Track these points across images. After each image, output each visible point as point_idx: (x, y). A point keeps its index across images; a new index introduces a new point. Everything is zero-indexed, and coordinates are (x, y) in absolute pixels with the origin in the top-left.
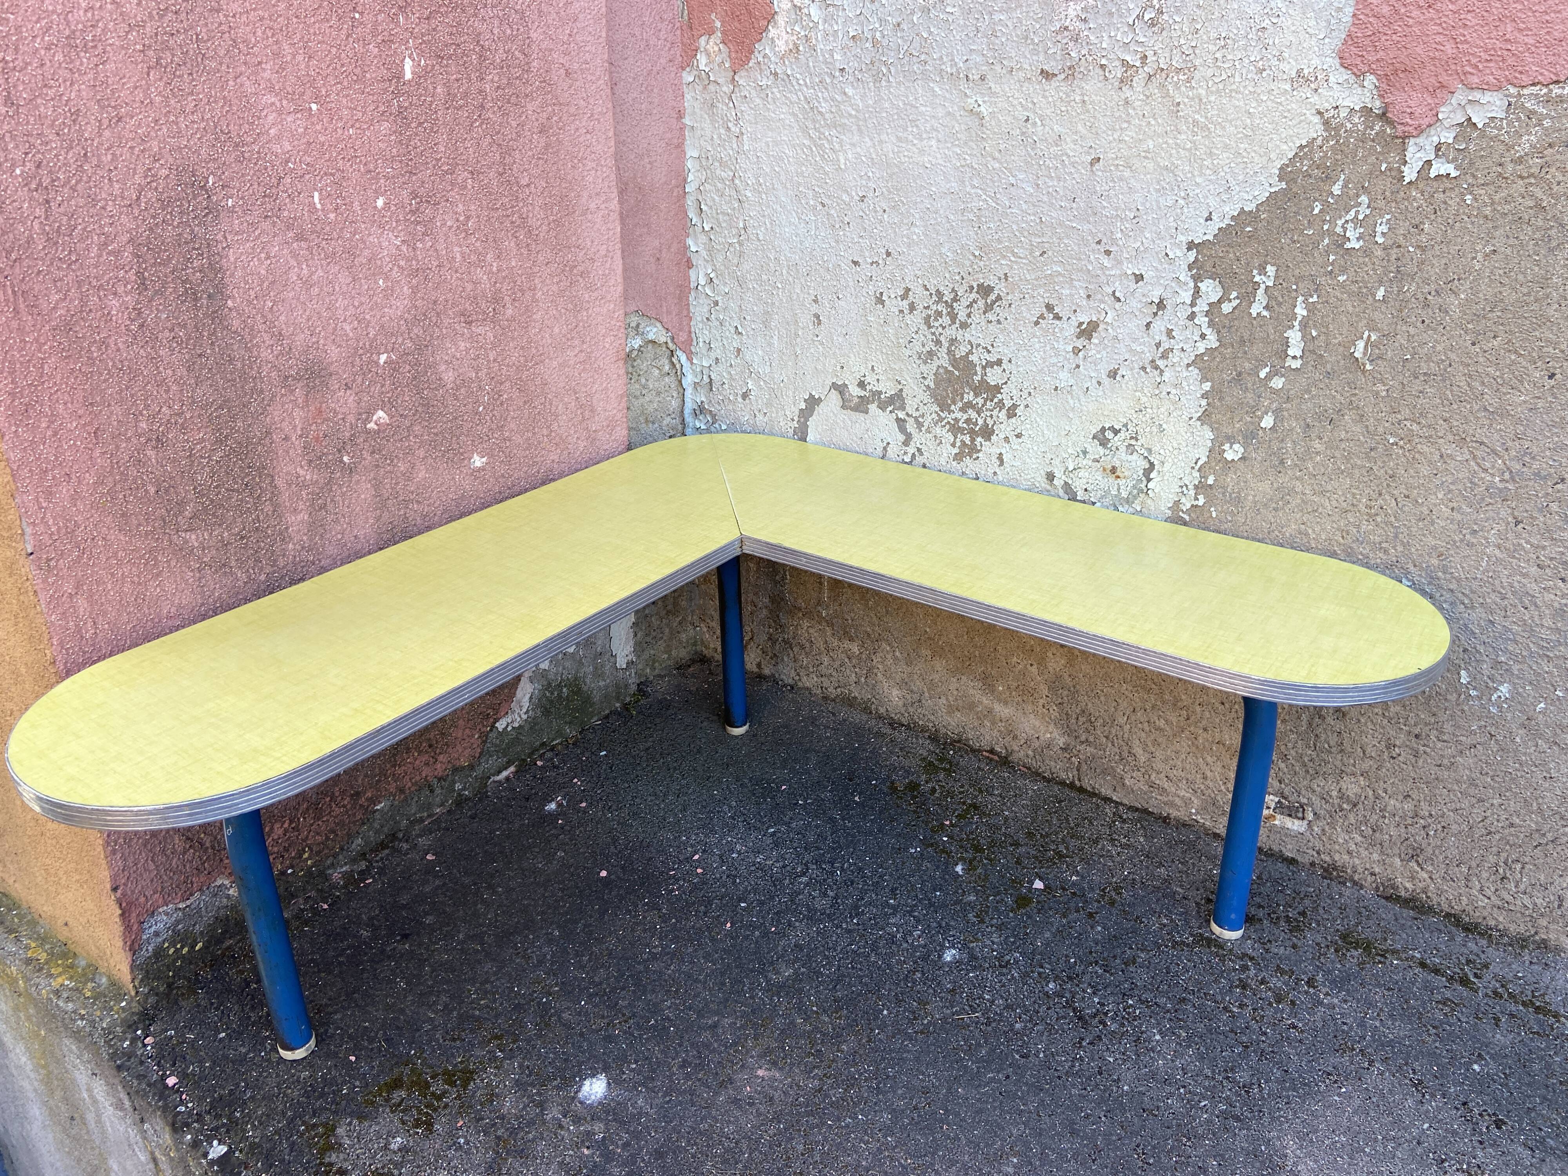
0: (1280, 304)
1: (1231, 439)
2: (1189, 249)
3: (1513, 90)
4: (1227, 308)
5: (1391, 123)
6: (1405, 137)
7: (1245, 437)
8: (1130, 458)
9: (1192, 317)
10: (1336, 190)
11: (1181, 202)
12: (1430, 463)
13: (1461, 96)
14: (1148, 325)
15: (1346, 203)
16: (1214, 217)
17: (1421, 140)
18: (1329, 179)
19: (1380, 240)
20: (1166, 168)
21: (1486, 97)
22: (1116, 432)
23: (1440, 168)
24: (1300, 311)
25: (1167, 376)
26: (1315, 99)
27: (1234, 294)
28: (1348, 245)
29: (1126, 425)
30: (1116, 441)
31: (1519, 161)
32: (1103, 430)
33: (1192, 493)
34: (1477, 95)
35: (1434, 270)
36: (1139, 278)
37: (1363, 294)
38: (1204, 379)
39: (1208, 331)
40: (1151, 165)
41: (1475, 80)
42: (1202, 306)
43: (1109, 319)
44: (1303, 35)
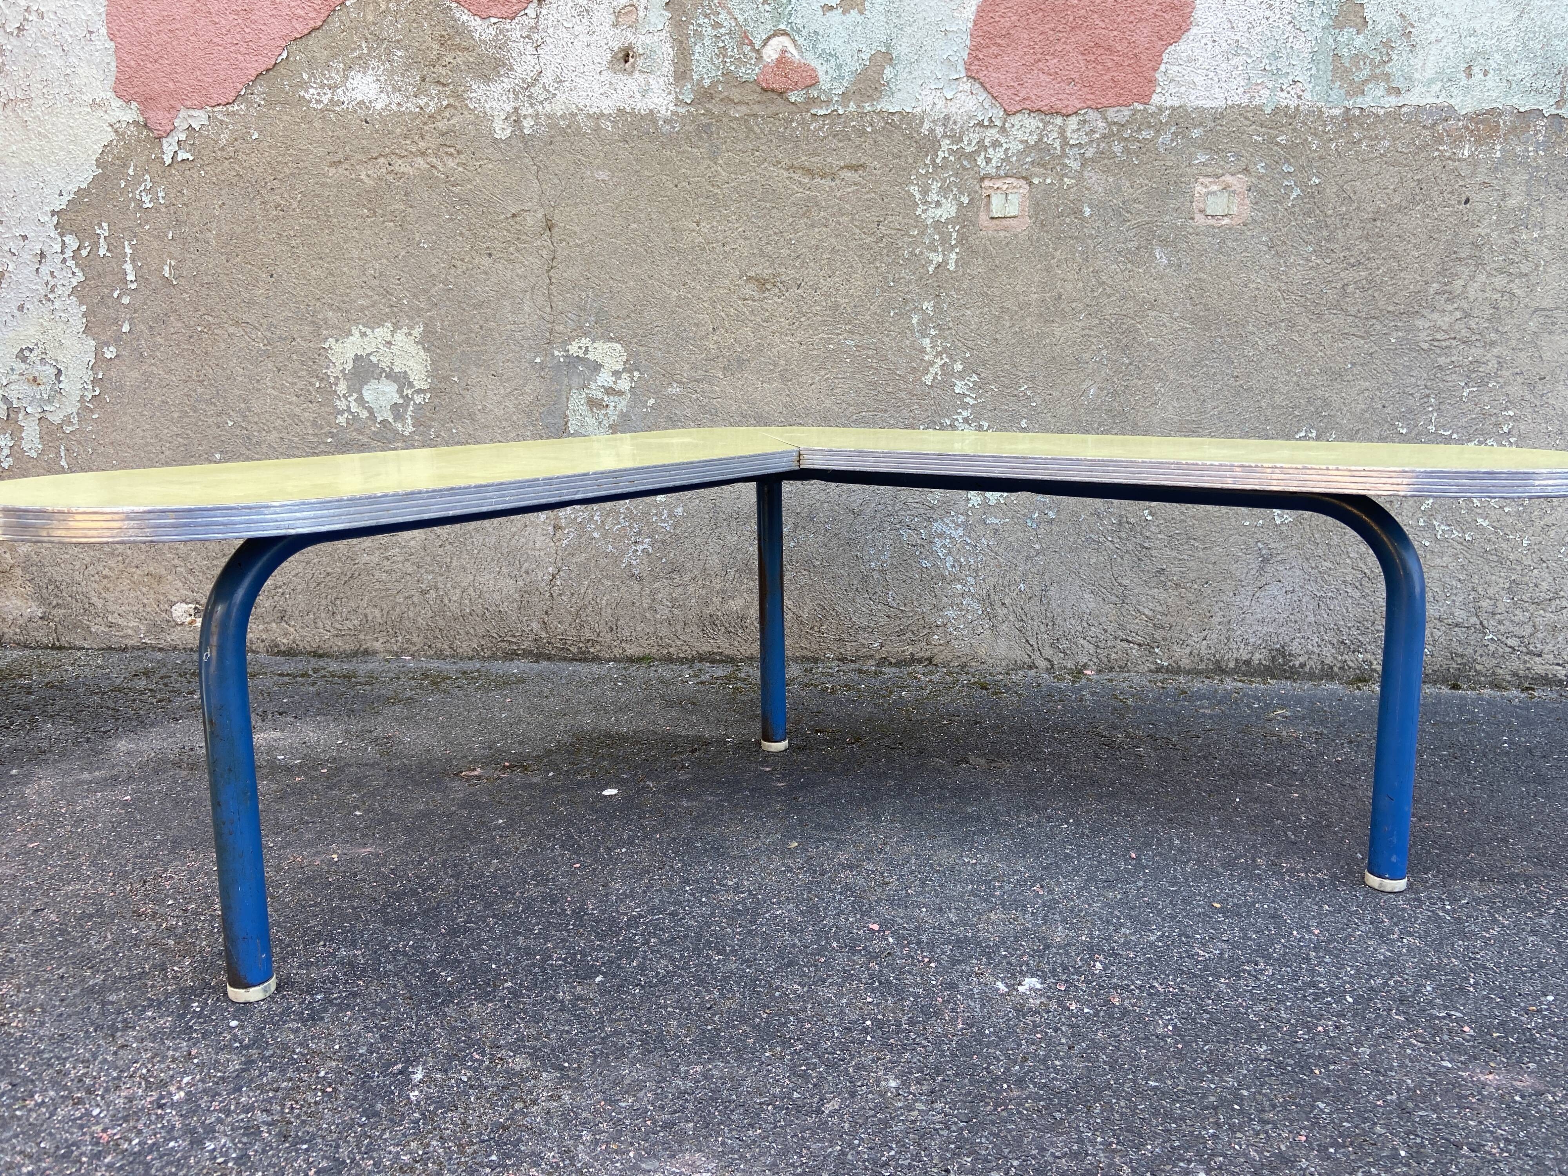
0: (116, 247)
1: (107, 344)
2: (53, 215)
3: (209, 109)
4: (84, 253)
5: (150, 129)
6: (160, 138)
7: (115, 341)
8: (44, 368)
9: (64, 261)
10: (131, 172)
11: (41, 185)
12: (224, 340)
13: (183, 113)
14: (37, 269)
15: (137, 180)
16: (64, 193)
17: (169, 139)
18: (125, 166)
19: (162, 202)
20: (27, 163)
21: (196, 113)
22: (31, 350)
23: (182, 156)
24: (128, 251)
25: (57, 304)
26: (106, 117)
27: (87, 244)
28: (145, 206)
29: (36, 344)
30: (32, 356)
31: (222, 149)
32: (22, 350)
33: (90, 387)
34: (191, 112)
35: (195, 219)
36: (25, 238)
37: (161, 237)
38: (81, 303)
39: (76, 270)
40: (17, 161)
41: (188, 103)
42: (69, 254)
43: (10, 269)
44: (91, 79)
